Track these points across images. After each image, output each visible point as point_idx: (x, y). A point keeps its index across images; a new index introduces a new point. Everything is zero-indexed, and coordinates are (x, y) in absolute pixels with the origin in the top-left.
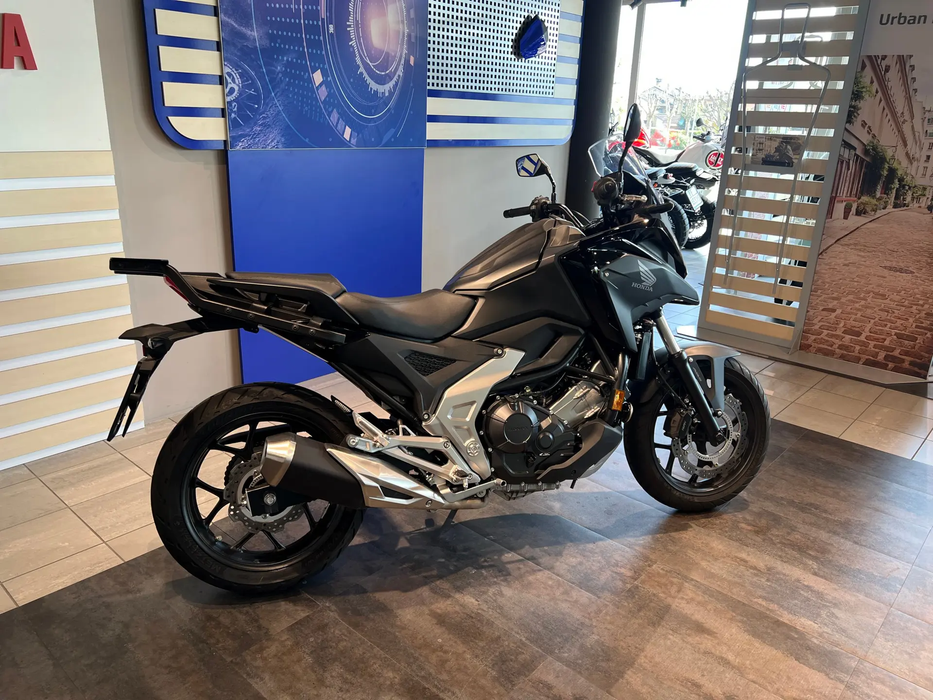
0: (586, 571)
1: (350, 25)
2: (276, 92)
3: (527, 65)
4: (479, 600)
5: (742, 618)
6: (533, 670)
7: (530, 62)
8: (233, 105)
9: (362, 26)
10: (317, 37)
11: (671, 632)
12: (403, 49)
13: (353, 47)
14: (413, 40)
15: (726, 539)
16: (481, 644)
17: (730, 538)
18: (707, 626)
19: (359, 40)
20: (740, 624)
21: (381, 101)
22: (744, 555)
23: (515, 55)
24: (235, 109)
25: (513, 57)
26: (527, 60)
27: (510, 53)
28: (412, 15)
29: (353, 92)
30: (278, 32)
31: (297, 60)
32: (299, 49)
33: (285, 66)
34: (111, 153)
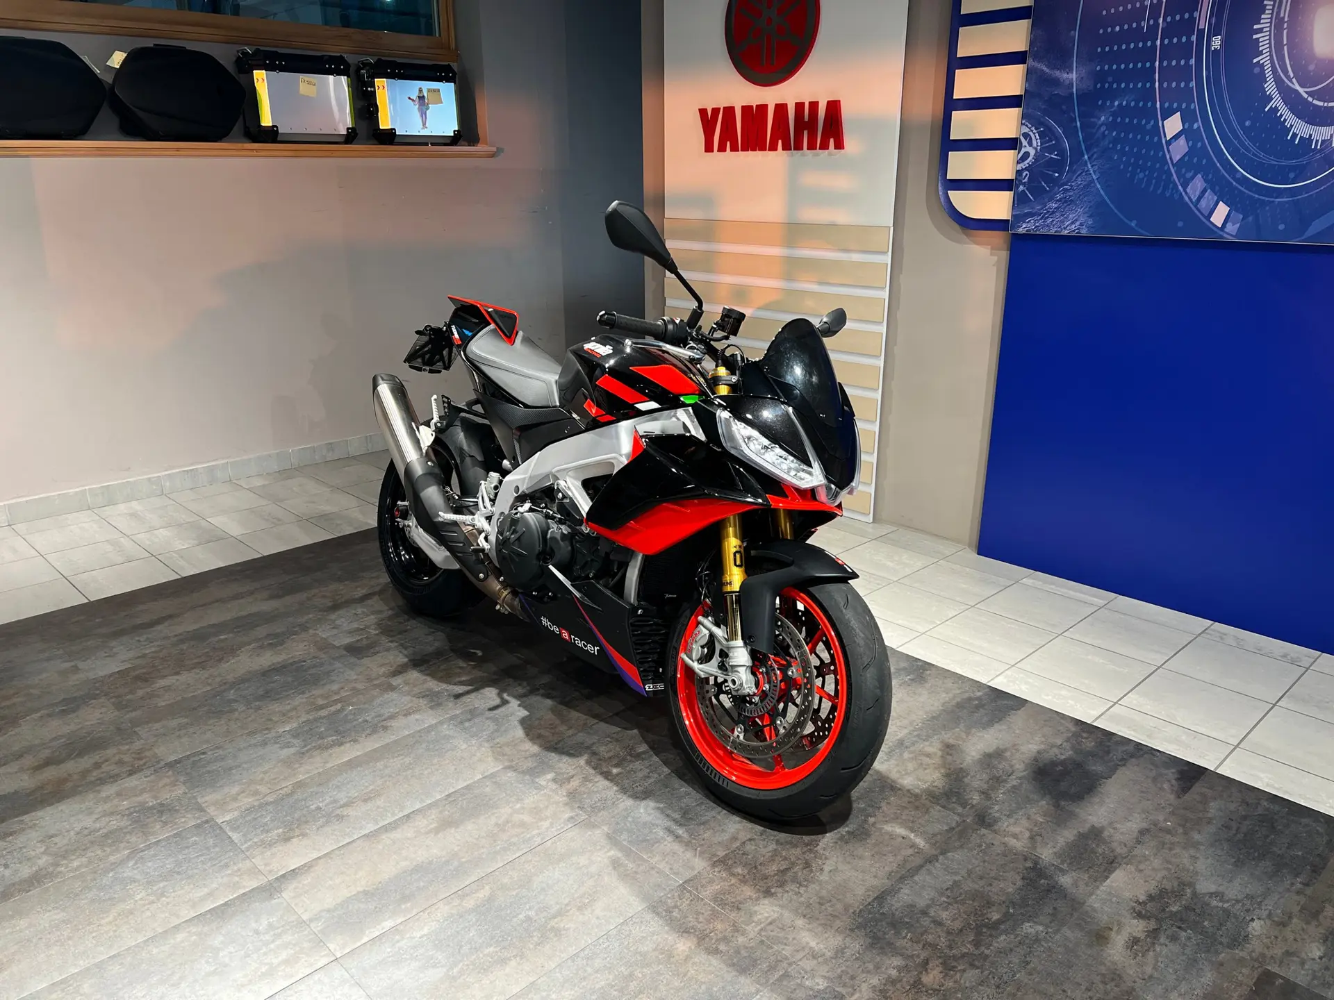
1: (1263, 28)
2: (1091, 154)
8: (1024, 174)
10: (1183, 63)
13: (1261, 66)
19: (1279, 48)
21: (1318, 157)
24: (1026, 180)
29: (1246, 143)
30: (1110, 67)
31: (1137, 104)
32: (1144, 85)
33: (1114, 115)
34: (892, 229)
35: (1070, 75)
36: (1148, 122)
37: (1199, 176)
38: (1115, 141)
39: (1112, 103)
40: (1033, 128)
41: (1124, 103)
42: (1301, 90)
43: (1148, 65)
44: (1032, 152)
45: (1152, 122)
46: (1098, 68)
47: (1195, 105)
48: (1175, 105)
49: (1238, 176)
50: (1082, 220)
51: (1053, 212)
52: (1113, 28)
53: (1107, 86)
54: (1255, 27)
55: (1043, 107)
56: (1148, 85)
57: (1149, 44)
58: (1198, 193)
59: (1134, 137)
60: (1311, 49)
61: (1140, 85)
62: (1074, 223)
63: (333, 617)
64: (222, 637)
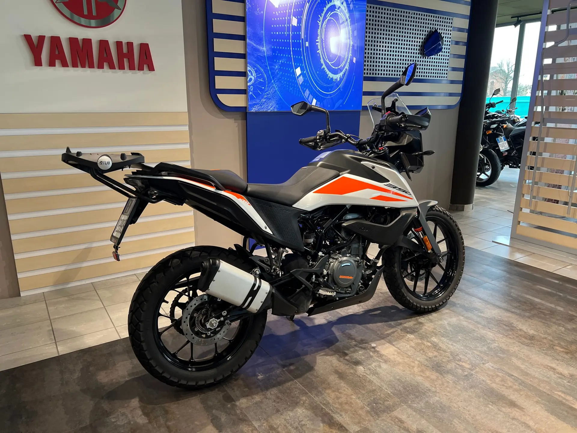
0: (438, 361)
2: (274, 80)
3: (429, 60)
4: (365, 368)
5: (545, 402)
6: (393, 411)
7: (431, 58)
8: (251, 87)
9: (325, 42)
10: (299, 49)
11: (491, 403)
12: (348, 54)
13: (319, 54)
14: (355, 48)
15: (542, 354)
16: (363, 392)
17: (546, 354)
18: (519, 404)
19: (323, 49)
20: (543, 406)
21: (335, 84)
22: (554, 365)
23: (421, 54)
24: (252, 90)
25: (420, 56)
26: (429, 57)
27: (417, 53)
28: (355, 34)
29: (318, 79)
30: (277, 47)
31: (287, 62)
32: (288, 56)
33: (281, 66)
34: (188, 113)
35: (263, 49)
36: (291, 70)
37: (307, 89)
38: (282, 75)
39: (279, 61)
40: (252, 68)
41: (283, 62)
42: (329, 63)
43: (289, 48)
44: (253, 78)
45: (292, 70)
46: (273, 47)
47: (304, 65)
48: (298, 64)
49: (317, 90)
50: (274, 106)
51: (264, 103)
52: (276, 33)
53: (276, 54)
54: (317, 41)
55: (255, 60)
56: (289, 56)
57: (288, 41)
58: (308, 95)
59: (287, 74)
60: (330, 51)
61: (287, 56)
62: (271, 107)
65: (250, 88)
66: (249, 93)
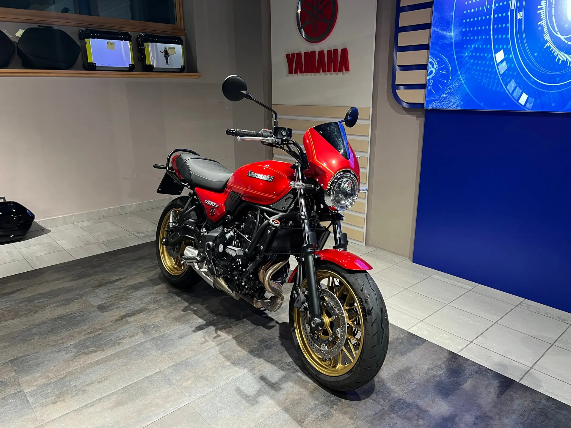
1: (542, 8)
2: (461, 71)
8: (431, 81)
9: (556, 6)
10: (504, 25)
13: (542, 26)
19: (551, 18)
24: (431, 84)
33: (473, 52)
34: (371, 108)
35: (451, 34)
37: (513, 80)
38: (473, 64)
39: (471, 45)
40: (434, 59)
41: (477, 46)
42: (562, 38)
43: (487, 27)
45: (490, 55)
46: (464, 30)
47: (510, 46)
48: (501, 47)
49: (531, 80)
50: (458, 102)
51: (444, 99)
52: (470, 11)
53: (468, 38)
54: (539, 7)
55: (439, 49)
56: (488, 37)
57: (488, 17)
58: (512, 89)
59: (482, 62)
61: (484, 37)
62: (453, 104)
63: (97, 290)
64: (42, 300)
65: (429, 82)
66: (428, 88)
